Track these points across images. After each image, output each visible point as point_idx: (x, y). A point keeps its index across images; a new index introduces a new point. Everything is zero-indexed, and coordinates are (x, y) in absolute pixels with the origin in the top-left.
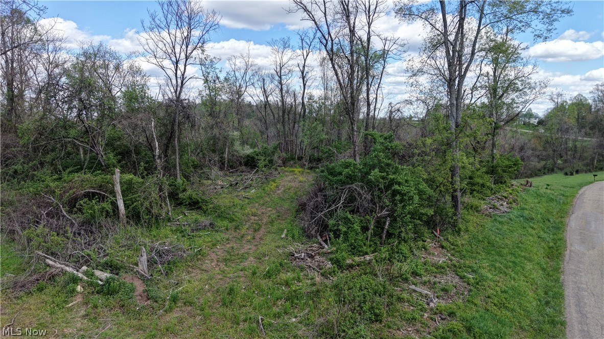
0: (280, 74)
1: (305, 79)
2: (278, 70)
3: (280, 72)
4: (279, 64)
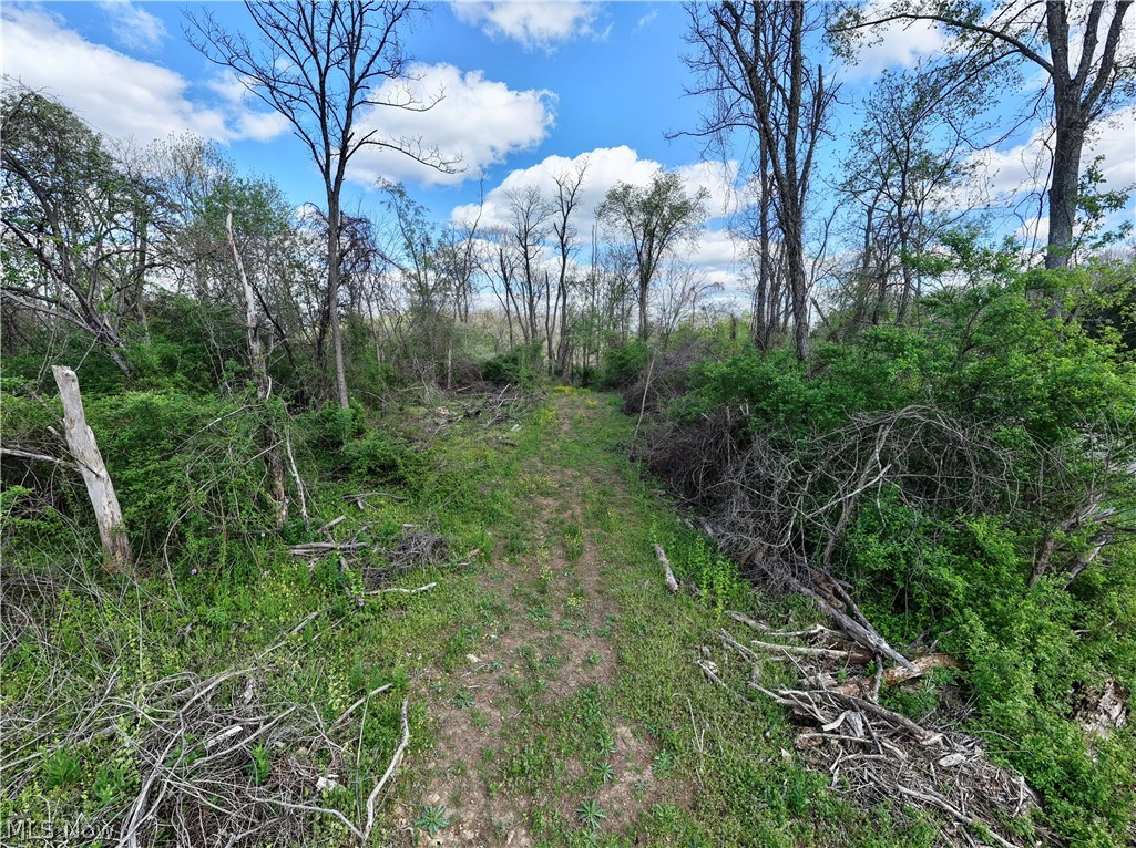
1: (566, 249)
2: (523, 236)
3: (526, 240)
4: (523, 226)
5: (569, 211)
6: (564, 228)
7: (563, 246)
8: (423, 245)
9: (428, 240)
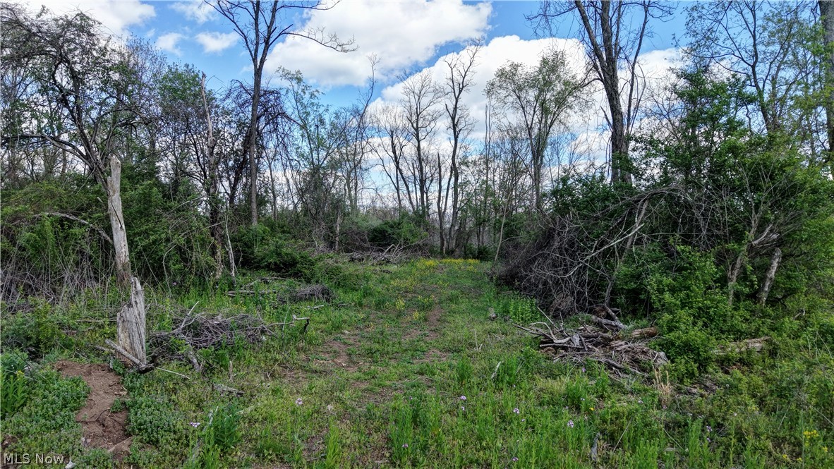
0: (417, 125)
1: (457, 129)
2: (414, 118)
3: (417, 122)
4: (415, 109)
5: (460, 92)
6: (455, 108)
7: (455, 126)
8: (317, 126)
9: (322, 122)
